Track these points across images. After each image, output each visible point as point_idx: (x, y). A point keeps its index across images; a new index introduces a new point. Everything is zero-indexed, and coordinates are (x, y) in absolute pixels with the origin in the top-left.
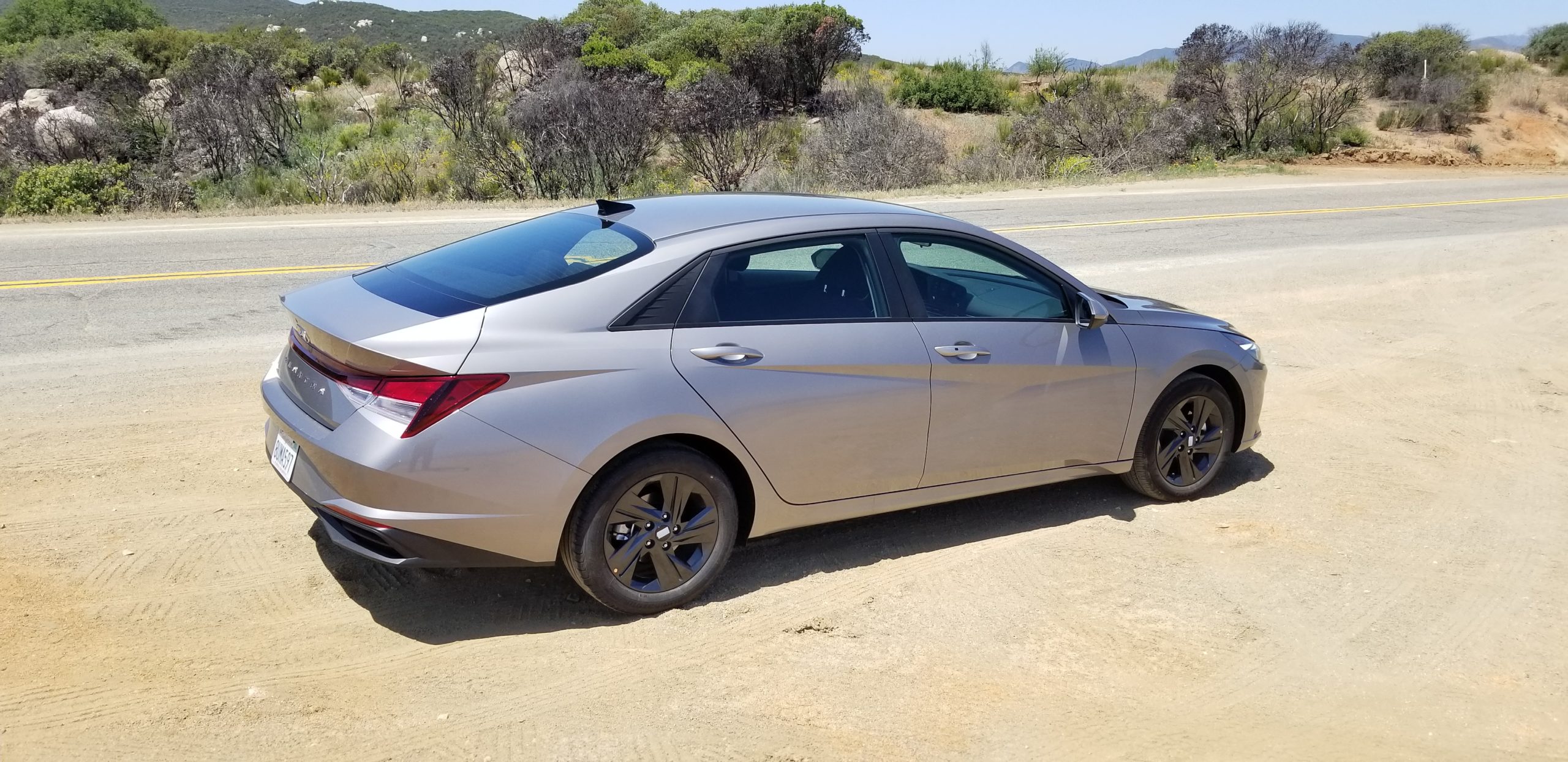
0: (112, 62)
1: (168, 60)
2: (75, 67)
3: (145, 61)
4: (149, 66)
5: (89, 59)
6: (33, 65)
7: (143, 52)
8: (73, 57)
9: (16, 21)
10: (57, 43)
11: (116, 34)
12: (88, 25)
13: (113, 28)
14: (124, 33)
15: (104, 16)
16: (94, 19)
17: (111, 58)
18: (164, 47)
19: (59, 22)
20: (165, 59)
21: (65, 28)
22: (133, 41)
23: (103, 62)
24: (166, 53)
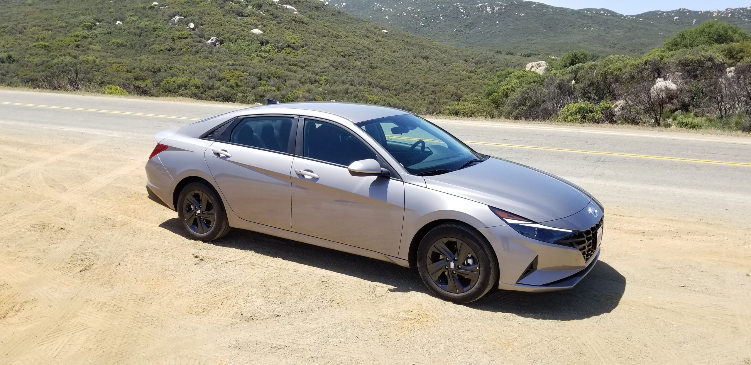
0: (710, 59)
1: (742, 57)
2: (692, 61)
3: (729, 59)
4: (731, 61)
5: (699, 58)
6: (673, 61)
7: (731, 55)
8: (691, 57)
9: (676, 41)
10: (688, 51)
11: (718, 46)
12: (707, 42)
13: (720, 43)
14: (724, 46)
15: (715, 37)
16: (710, 38)
17: (710, 57)
18: (742, 51)
19: (694, 41)
20: (740, 57)
21: (696, 43)
22: (726, 49)
23: (705, 59)
24: (741, 54)
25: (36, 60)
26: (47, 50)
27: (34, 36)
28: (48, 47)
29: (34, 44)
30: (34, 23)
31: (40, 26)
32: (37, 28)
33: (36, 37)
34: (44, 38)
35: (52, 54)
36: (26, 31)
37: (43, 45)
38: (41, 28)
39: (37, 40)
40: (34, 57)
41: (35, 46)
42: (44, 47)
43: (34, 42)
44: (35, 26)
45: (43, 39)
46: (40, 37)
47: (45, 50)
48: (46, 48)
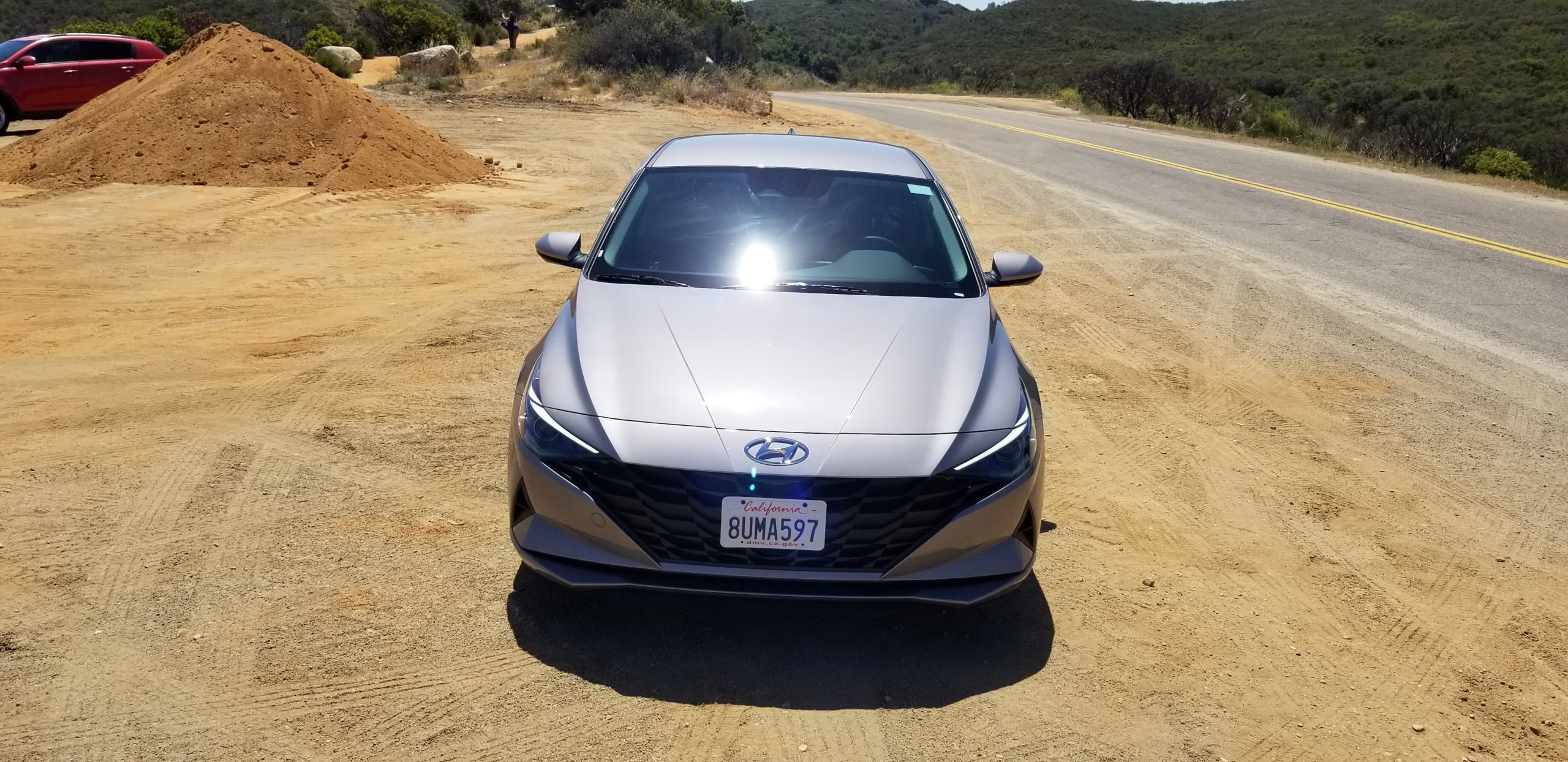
25: (1502, 96)
26: (1537, 75)
27: (1518, 45)
28: (1542, 69)
29: (1513, 62)
30: (1530, 17)
31: (1539, 23)
32: (1535, 27)
33: (1521, 46)
34: (1539, 50)
35: (1543, 84)
36: (1507, 33)
37: (1529, 65)
38: (1541, 28)
39: (1523, 55)
40: (1499, 90)
41: (1512, 67)
42: (1531, 68)
43: (1515, 58)
44: (1529, 24)
45: (1536, 52)
46: (1533, 46)
47: (1532, 75)
48: (1536, 71)
